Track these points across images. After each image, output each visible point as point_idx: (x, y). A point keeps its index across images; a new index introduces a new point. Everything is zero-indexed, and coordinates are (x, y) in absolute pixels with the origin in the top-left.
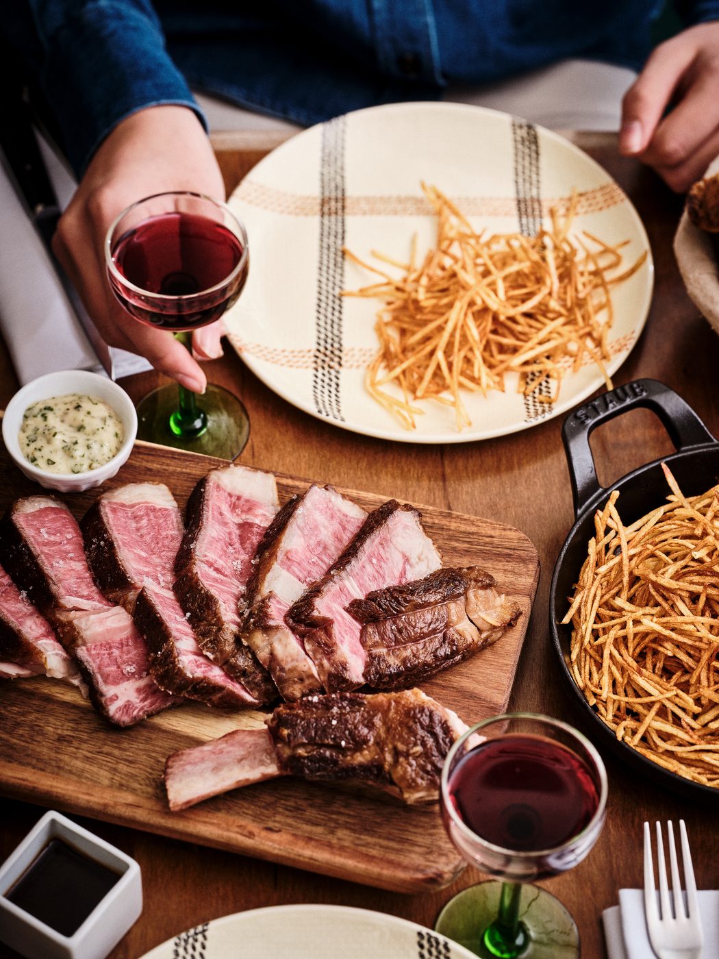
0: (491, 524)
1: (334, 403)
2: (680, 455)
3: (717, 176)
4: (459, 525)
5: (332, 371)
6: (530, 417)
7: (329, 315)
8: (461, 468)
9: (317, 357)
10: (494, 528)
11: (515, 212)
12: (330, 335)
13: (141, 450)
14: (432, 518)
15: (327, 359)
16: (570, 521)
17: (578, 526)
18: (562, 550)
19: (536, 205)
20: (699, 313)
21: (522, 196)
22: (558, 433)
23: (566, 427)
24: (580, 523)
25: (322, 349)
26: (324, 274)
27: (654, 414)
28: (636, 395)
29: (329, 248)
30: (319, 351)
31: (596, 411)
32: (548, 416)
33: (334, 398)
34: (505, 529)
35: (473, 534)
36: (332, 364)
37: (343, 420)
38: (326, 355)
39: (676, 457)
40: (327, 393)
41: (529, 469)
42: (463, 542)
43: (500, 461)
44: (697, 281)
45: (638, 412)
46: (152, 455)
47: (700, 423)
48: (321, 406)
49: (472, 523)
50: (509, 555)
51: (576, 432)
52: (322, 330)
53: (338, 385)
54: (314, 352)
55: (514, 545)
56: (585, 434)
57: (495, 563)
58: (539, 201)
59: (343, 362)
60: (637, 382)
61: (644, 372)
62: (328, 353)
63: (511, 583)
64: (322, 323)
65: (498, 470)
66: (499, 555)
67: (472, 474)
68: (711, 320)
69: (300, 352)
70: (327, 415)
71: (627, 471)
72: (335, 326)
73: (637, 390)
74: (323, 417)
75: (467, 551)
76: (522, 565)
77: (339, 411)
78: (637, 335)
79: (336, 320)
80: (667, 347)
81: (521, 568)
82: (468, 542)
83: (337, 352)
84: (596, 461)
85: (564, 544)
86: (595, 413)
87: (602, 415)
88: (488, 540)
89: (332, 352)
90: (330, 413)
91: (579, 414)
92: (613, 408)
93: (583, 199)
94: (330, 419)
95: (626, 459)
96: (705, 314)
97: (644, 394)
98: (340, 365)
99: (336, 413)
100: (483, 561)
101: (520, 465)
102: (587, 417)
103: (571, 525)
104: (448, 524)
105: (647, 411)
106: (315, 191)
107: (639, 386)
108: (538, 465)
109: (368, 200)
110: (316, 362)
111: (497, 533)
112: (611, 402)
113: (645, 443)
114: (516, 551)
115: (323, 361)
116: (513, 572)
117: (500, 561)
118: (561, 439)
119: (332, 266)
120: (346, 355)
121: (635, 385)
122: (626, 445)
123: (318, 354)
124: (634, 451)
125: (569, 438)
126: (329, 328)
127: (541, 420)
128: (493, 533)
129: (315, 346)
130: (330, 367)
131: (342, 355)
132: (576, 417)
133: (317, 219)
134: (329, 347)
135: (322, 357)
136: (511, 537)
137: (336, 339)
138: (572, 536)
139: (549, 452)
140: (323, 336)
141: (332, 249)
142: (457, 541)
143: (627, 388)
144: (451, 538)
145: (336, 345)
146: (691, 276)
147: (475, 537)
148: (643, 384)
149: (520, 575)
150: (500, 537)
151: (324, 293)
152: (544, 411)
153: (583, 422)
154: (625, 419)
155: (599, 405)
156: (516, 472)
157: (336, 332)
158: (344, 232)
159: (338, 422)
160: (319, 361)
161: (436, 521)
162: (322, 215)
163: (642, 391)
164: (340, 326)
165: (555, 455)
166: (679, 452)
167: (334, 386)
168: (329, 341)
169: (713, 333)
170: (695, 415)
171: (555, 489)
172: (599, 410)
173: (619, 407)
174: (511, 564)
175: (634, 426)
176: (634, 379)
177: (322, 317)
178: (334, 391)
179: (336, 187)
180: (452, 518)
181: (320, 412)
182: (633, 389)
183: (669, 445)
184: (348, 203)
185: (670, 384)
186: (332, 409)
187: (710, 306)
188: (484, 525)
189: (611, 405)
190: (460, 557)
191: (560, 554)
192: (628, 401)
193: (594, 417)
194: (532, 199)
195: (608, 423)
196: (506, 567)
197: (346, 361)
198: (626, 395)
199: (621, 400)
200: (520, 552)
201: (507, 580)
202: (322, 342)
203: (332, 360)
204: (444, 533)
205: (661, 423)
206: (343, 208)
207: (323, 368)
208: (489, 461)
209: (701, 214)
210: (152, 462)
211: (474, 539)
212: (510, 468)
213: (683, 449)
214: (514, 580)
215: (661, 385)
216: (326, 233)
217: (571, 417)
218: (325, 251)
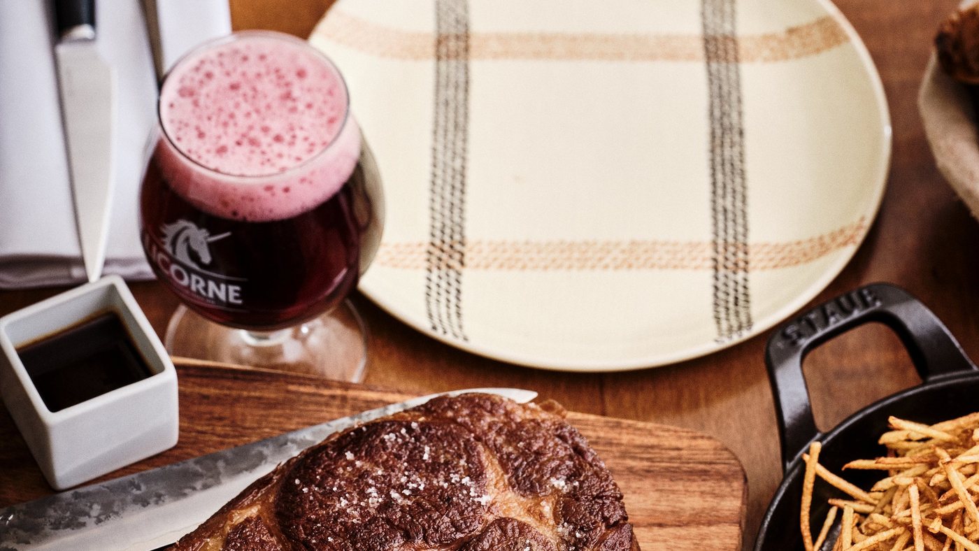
0: (676, 431)
1: (454, 317)
2: (927, 388)
3: (977, 6)
4: (632, 437)
5: (452, 273)
6: (721, 334)
7: (447, 195)
8: (627, 405)
9: (430, 253)
10: (680, 438)
11: (700, 53)
12: (448, 222)
13: (192, 372)
14: (595, 431)
15: (444, 256)
16: (776, 479)
17: (786, 485)
18: (765, 517)
19: (730, 45)
20: (954, 193)
21: (710, 32)
22: (760, 358)
23: (772, 349)
24: (790, 480)
25: (438, 242)
26: (441, 139)
27: (890, 330)
28: (866, 305)
29: (447, 103)
30: (433, 244)
31: (812, 328)
32: (747, 334)
33: (453, 309)
34: (694, 438)
35: (652, 447)
36: (452, 263)
37: (466, 339)
38: (442, 251)
39: (921, 389)
40: (443, 301)
41: (721, 407)
42: (642, 459)
43: (680, 396)
44: (951, 150)
45: (871, 328)
46: (207, 377)
47: (953, 344)
48: (436, 321)
49: (650, 433)
50: (705, 472)
51: (784, 356)
52: (438, 216)
53: (458, 291)
54: (426, 246)
55: (710, 457)
56: (797, 359)
57: (688, 484)
58: (734, 41)
59: (466, 260)
60: (869, 287)
61: (877, 274)
62: (446, 247)
63: (713, 509)
64: (437, 207)
65: (677, 408)
66: (692, 472)
67: (643, 413)
68: (970, 203)
69: (408, 246)
70: (445, 332)
71: (854, 410)
72: (456, 211)
73: (869, 299)
74: (438, 335)
75: (648, 471)
76: (723, 483)
77: (460, 327)
78: (868, 223)
79: (457, 202)
80: (909, 240)
81: (723, 487)
82: (648, 459)
83: (458, 247)
84: (813, 395)
85: (768, 510)
86: (810, 330)
87: (820, 333)
88: (674, 453)
89: (451, 247)
90: (448, 330)
91: (789, 331)
92: (835, 322)
93: (794, 38)
94: (449, 339)
95: (854, 392)
96: (961, 194)
97: (878, 304)
98: (462, 263)
99: (457, 330)
100: (671, 483)
101: (708, 401)
102: (800, 336)
103: (777, 483)
104: (617, 436)
105: (882, 327)
106: (427, 25)
107: (870, 293)
108: (732, 402)
109: (502, 38)
110: (429, 260)
111: (684, 443)
112: (833, 314)
113: (879, 371)
114: (713, 466)
115: (440, 259)
116: (715, 495)
117: (694, 481)
118: (763, 365)
119: (451, 127)
120: (471, 250)
121: (865, 292)
122: (853, 375)
123: (432, 249)
124: (864, 382)
125: (775, 364)
126: (447, 213)
127: (736, 339)
128: (679, 444)
129: (427, 239)
130: (449, 267)
131: (464, 250)
132: (785, 336)
133: (429, 65)
134: (447, 239)
135: (438, 253)
136: (704, 447)
137: (457, 229)
138: (779, 498)
139: (748, 384)
140: (438, 225)
141: (452, 105)
142: (634, 458)
143: (854, 296)
144: (624, 455)
145: (457, 237)
146: (942, 143)
147: (657, 451)
148: (878, 290)
149: (722, 497)
150: (690, 448)
151: (440, 165)
152: (740, 328)
153: (794, 343)
154: (852, 337)
155: (817, 318)
156: (703, 410)
157: (457, 219)
158: (467, 82)
159: (458, 343)
160: (434, 260)
161: (602, 434)
162: (439, 58)
163: (875, 299)
164: (461, 210)
165: (755, 388)
166: (925, 384)
167: (453, 292)
168: (448, 231)
169: (973, 219)
170: (947, 332)
171: (755, 433)
172: (816, 325)
173: (843, 321)
174: (709, 483)
175: (864, 347)
176: (865, 282)
177: (438, 199)
178: (453, 300)
179: (458, 21)
180: (622, 428)
181: (434, 328)
182: (863, 298)
183: (912, 373)
184: (473, 42)
185: (912, 292)
186: (451, 326)
187: (969, 184)
188: (666, 434)
189: (832, 320)
190: (640, 480)
191: (763, 523)
192: (856, 314)
193: (810, 335)
194: (725, 38)
195: (829, 344)
196: (703, 489)
197: (471, 259)
198: (854, 305)
199: (847, 312)
200: (718, 467)
201: (706, 505)
202: (438, 233)
203: (451, 257)
204: (614, 449)
205: (902, 345)
206: (467, 49)
207: (439, 268)
208: (667, 395)
209: (956, 58)
210: (207, 386)
211: (654, 454)
212: (695, 405)
213: (932, 378)
214: (715, 505)
215: (902, 293)
216: (443, 81)
217: (778, 336)
218: (442, 108)
